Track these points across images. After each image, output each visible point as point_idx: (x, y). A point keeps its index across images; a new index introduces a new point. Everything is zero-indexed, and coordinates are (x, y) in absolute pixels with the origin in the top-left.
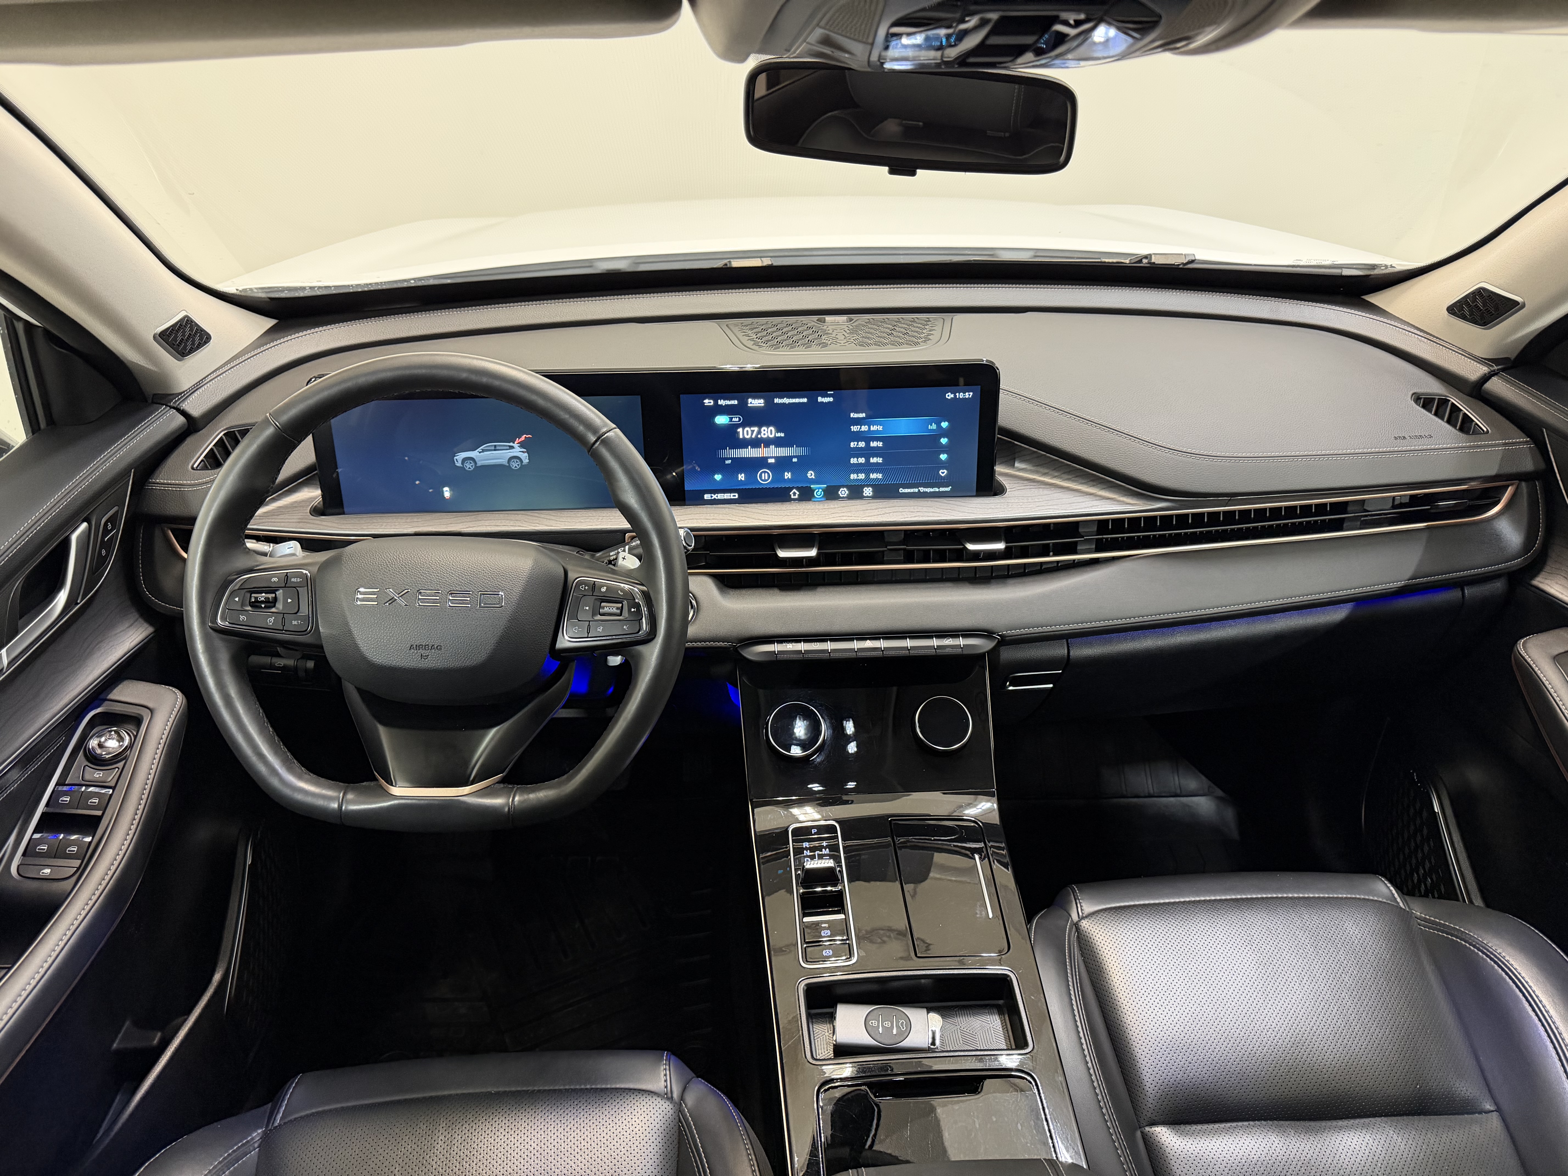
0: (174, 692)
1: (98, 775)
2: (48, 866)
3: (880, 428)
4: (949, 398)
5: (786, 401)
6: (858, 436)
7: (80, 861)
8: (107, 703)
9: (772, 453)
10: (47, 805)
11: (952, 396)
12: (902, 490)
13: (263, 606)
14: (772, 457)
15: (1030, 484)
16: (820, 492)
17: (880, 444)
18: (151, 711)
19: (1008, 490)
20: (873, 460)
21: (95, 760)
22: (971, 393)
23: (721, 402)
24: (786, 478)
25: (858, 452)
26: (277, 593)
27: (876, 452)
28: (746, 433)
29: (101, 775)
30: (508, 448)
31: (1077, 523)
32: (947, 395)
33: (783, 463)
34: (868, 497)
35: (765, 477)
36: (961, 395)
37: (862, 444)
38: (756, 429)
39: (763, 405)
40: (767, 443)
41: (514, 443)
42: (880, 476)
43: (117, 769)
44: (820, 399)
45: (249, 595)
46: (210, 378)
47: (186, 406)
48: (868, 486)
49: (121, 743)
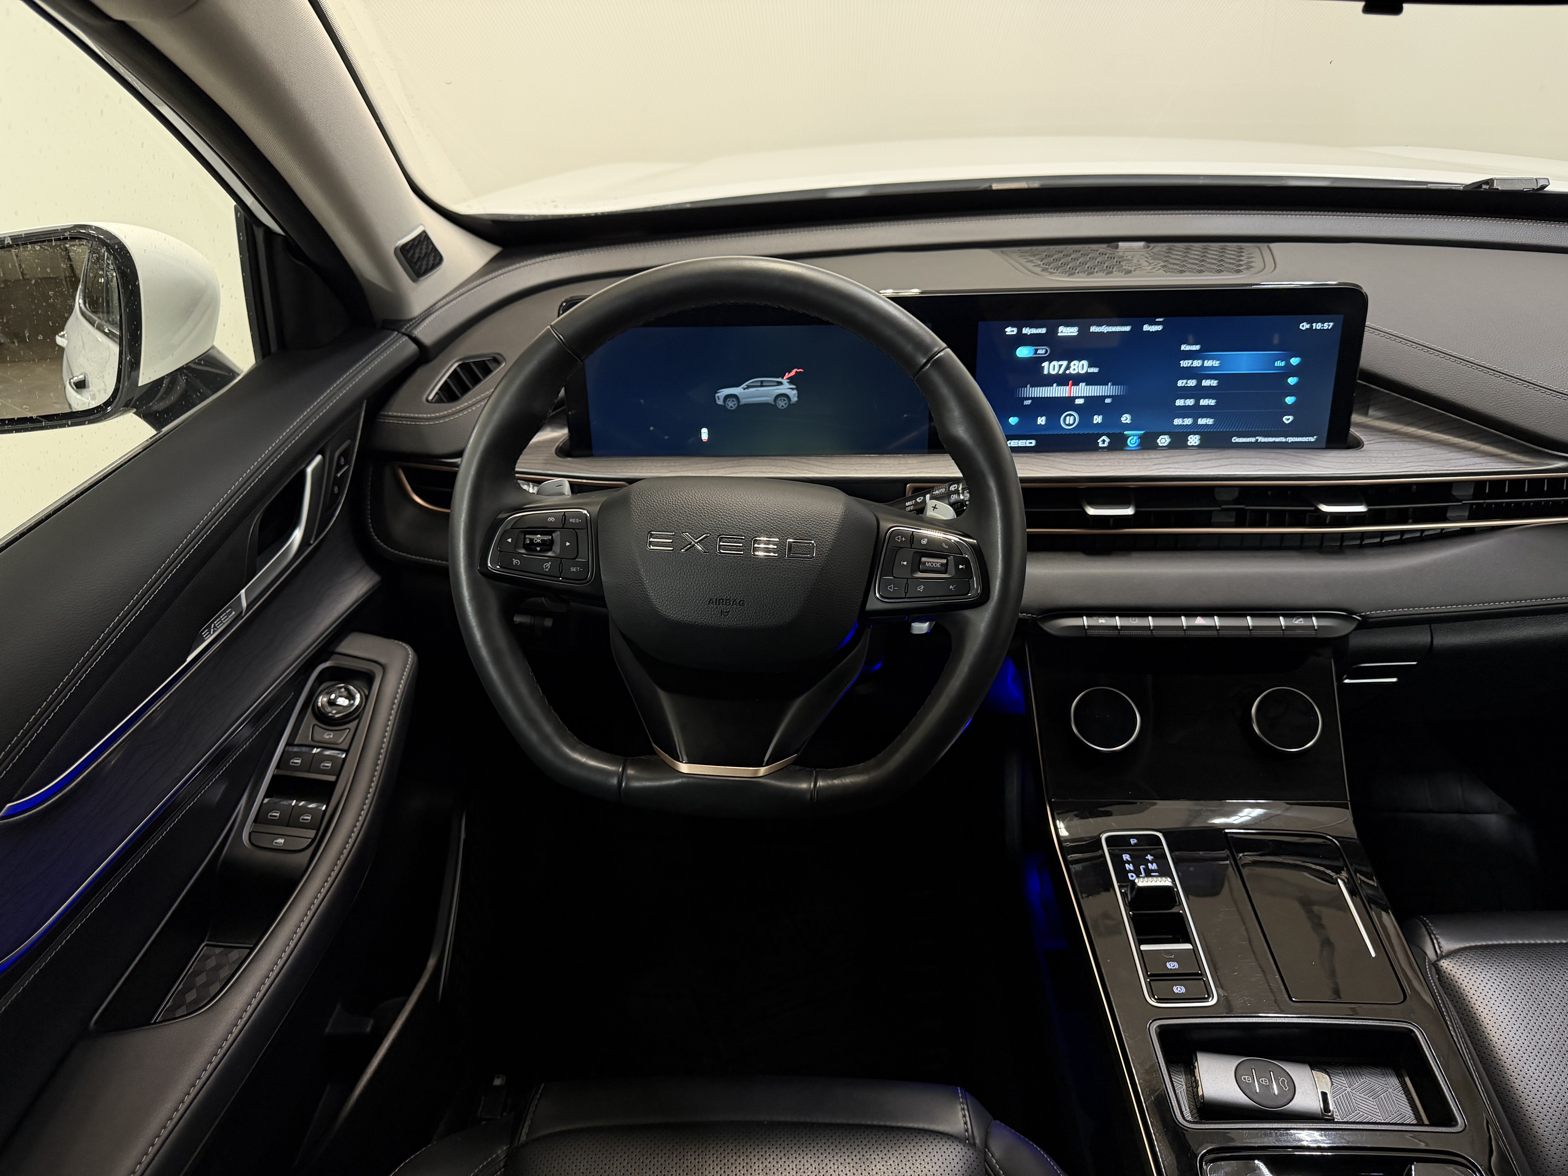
0: (405, 647)
1: (328, 736)
2: (282, 836)
3: (1216, 363)
4: (1304, 329)
5: (1105, 329)
6: (1190, 373)
7: (314, 832)
8: (335, 656)
9: (1082, 391)
10: (278, 767)
11: (1308, 326)
12: (1235, 440)
13: (538, 549)
14: (1081, 397)
15: (1390, 436)
16: (1134, 440)
17: (1214, 383)
18: (384, 667)
19: (1365, 443)
20: (1204, 402)
21: (324, 719)
22: (1331, 324)
23: (1026, 331)
24: (1095, 422)
25: (1186, 393)
26: (554, 535)
27: (1208, 392)
28: (1052, 368)
29: (331, 736)
30: (776, 384)
31: (1450, 483)
32: (1301, 325)
33: (1093, 404)
34: (1193, 446)
35: (1069, 421)
36: (1318, 326)
37: (1192, 383)
38: (1065, 363)
39: (1076, 334)
40: (1077, 379)
41: (783, 378)
42: (1210, 421)
43: (348, 730)
44: (1146, 328)
45: (523, 536)
46: (440, 304)
47: (418, 333)
48: (1195, 433)
49: (352, 702)
